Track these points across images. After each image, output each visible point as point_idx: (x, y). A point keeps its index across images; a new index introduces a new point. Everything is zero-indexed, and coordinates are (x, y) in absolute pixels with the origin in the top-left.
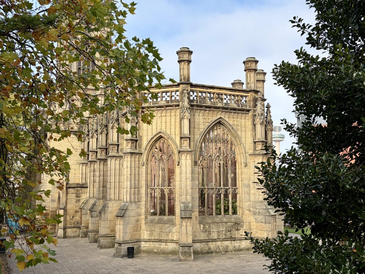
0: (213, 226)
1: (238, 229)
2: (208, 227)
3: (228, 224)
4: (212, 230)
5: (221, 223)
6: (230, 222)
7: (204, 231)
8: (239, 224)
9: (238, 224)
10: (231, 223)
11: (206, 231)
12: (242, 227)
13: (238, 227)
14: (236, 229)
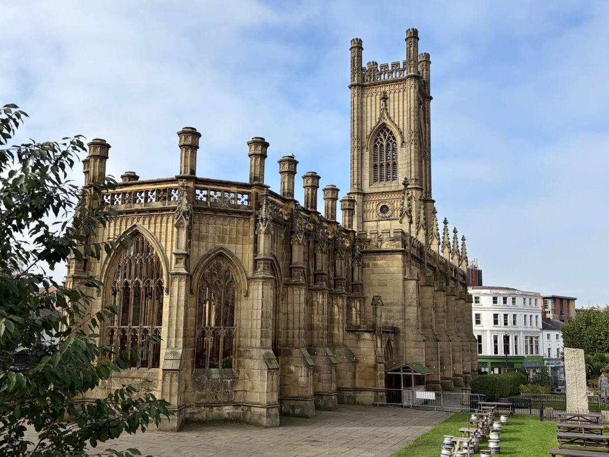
0: (115, 382)
1: (149, 388)
2: (109, 382)
3: (136, 380)
4: (113, 387)
5: (125, 377)
6: (138, 378)
7: (103, 387)
8: (152, 382)
9: (149, 381)
10: (139, 380)
11: (105, 387)
12: (155, 387)
13: (149, 386)
14: (146, 389)
